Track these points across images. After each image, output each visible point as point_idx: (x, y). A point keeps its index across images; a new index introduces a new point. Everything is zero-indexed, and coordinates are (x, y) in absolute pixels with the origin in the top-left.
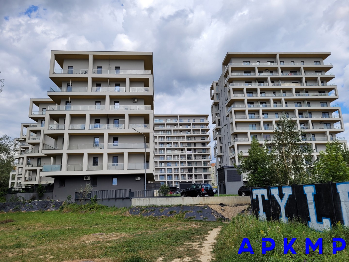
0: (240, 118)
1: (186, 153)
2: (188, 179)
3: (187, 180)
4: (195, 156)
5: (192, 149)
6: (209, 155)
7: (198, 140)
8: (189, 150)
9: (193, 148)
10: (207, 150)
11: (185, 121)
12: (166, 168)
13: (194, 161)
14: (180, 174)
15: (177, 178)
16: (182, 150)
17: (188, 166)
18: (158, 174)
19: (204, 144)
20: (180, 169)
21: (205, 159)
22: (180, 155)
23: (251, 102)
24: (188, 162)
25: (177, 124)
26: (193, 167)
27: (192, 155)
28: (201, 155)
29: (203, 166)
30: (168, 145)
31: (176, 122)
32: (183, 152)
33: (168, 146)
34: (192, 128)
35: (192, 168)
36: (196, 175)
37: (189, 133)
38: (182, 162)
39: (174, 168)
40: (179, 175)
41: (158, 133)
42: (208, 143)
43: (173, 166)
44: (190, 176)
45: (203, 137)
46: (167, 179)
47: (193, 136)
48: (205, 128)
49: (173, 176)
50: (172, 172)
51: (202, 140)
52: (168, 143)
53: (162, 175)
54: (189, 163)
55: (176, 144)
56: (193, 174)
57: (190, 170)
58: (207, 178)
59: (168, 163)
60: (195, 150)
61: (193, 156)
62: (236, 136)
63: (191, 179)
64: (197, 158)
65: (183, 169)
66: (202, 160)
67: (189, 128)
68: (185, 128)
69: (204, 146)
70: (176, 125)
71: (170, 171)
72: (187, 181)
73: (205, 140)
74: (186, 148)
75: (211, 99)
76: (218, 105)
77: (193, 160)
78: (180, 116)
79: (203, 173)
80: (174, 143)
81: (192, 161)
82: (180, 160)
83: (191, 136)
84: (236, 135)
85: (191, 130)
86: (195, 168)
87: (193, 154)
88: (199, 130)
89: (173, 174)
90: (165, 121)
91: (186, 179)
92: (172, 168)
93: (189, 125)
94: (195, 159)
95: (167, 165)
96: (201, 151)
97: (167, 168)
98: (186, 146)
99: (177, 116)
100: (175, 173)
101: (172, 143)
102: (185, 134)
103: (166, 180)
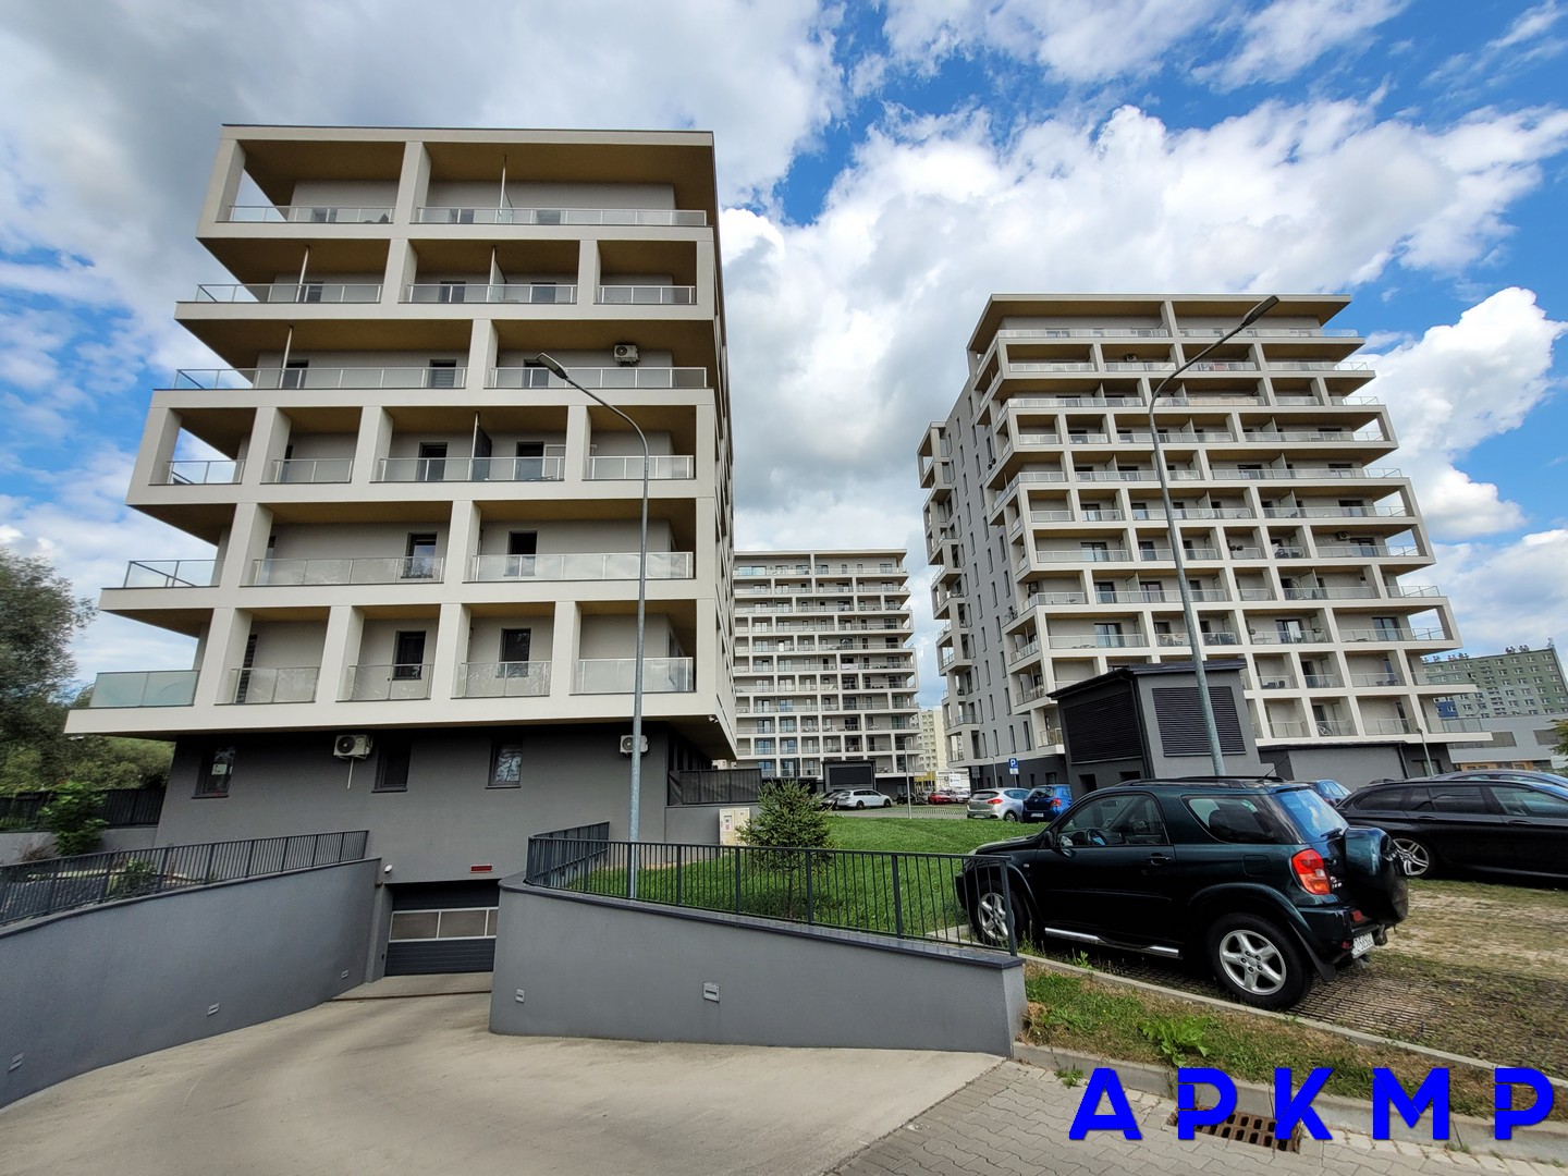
0: (1051, 521)
1: (841, 669)
2: (847, 750)
3: (844, 755)
4: (867, 678)
5: (856, 655)
6: (909, 675)
7: (877, 629)
8: (847, 659)
9: (861, 655)
10: (902, 659)
11: (835, 572)
12: (777, 715)
13: (863, 695)
14: (821, 734)
15: (810, 747)
16: (826, 662)
17: (845, 708)
18: (752, 737)
19: (892, 640)
20: (820, 719)
21: (895, 686)
22: (822, 676)
23: (1085, 463)
24: (845, 697)
25: (809, 580)
26: (863, 713)
27: (857, 675)
28: (884, 675)
29: (891, 710)
30: (782, 644)
31: (807, 573)
32: (830, 665)
33: (782, 649)
34: (855, 591)
35: (859, 715)
36: (871, 739)
37: (847, 607)
38: (827, 698)
39: (802, 718)
40: (817, 738)
41: (751, 609)
42: (906, 636)
43: (799, 711)
44: (854, 742)
45: (890, 620)
46: (782, 753)
47: (859, 617)
48: (895, 591)
49: (799, 740)
50: (795, 730)
51: (889, 627)
52: (781, 639)
53: (765, 740)
54: (850, 700)
55: (806, 642)
56: (861, 736)
57: (852, 722)
58: (903, 749)
59: (783, 702)
60: (866, 659)
61: (860, 678)
62: (1034, 588)
63: (855, 750)
64: (872, 684)
65: (829, 721)
66: (890, 691)
67: (846, 592)
68: (832, 592)
69: (895, 647)
70: (805, 583)
71: (790, 728)
72: (844, 759)
73: (896, 627)
74: (838, 653)
75: (923, 487)
76: (950, 502)
77: (861, 689)
78: (818, 557)
79: (893, 733)
80: (799, 637)
81: (859, 695)
82: (820, 689)
83: (854, 617)
84: (1034, 583)
85: (852, 598)
86: (870, 718)
87: (860, 672)
88: (878, 598)
89: (799, 734)
90: (772, 571)
91: (839, 751)
92: (794, 718)
93: (846, 582)
94: (868, 687)
95: (778, 707)
96: (885, 664)
97: (781, 719)
98: (838, 648)
99: (807, 557)
100: (804, 731)
101: (795, 639)
102: (834, 611)
103: (778, 754)
